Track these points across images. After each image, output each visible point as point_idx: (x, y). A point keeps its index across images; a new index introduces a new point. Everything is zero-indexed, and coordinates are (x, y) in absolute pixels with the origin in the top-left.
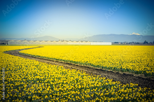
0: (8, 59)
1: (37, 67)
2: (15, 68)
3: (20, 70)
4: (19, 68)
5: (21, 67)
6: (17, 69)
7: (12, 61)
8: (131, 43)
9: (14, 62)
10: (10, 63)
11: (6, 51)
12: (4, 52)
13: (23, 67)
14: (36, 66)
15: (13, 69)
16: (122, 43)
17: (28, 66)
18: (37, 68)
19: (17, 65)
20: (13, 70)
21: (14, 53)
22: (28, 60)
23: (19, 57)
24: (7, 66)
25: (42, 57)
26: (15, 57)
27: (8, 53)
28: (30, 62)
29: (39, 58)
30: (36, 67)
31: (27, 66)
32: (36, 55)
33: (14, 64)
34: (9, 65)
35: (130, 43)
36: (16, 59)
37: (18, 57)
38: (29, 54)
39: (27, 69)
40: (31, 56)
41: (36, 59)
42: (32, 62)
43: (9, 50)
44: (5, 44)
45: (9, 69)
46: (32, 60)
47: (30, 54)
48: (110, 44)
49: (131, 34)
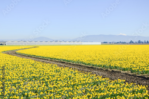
0: (6, 59)
1: (33, 66)
2: (12, 67)
3: (17, 68)
4: (16, 66)
5: (18, 66)
6: (14, 68)
7: (10, 61)
8: (119, 43)
9: (11, 61)
10: (8, 62)
11: (4, 51)
12: (2, 52)
14: (32, 65)
16: (110, 43)
17: (25, 65)
18: (32, 67)
19: (14, 64)
20: (10, 68)
21: (11, 53)
22: (24, 59)
23: (16, 57)
24: (5, 65)
25: (37, 56)
26: (12, 56)
27: (5, 53)
28: (26, 61)
29: (34, 57)
30: (32, 66)
31: (23, 65)
32: (32, 54)
33: (11, 63)
35: (117, 43)
36: (13, 58)
37: (15, 56)
38: (25, 54)
39: (23, 67)
40: (27, 55)
41: (32, 58)
42: (28, 61)
43: (7, 50)
44: (3, 45)
45: (7, 68)
46: (28, 59)
47: (27, 53)
48: (100, 43)
49: (118, 35)
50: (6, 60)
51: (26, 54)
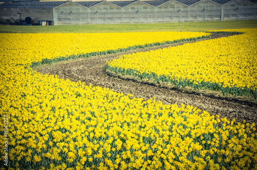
0: (54, 103)
1: (206, 147)
2: (90, 152)
3: (113, 159)
4: (108, 149)
5: (119, 143)
6: (100, 155)
7: (77, 114)
9: (82, 118)
10: (66, 124)
11: (45, 61)
12: (34, 64)
13: (129, 144)
14: (197, 139)
15: (81, 153)
17: (159, 141)
18: (203, 153)
19: (98, 135)
20: (78, 158)
21: (81, 72)
22: (156, 105)
23: (111, 92)
24: (51, 137)
25: (228, 90)
26: (88, 90)
27: (52, 72)
28: (165, 116)
29: (212, 96)
30: (198, 147)
31: (150, 141)
32: (197, 79)
33: (83, 127)
34: (58, 136)
36: (93, 102)
37: (106, 91)
38: (159, 73)
39: (150, 153)
40: (170, 85)
41: (198, 102)
42: (179, 120)
43: (58, 55)
44: (39, 24)
45: (61, 153)
46: (175, 107)
47: (167, 73)
50: (53, 109)
51: (163, 78)
